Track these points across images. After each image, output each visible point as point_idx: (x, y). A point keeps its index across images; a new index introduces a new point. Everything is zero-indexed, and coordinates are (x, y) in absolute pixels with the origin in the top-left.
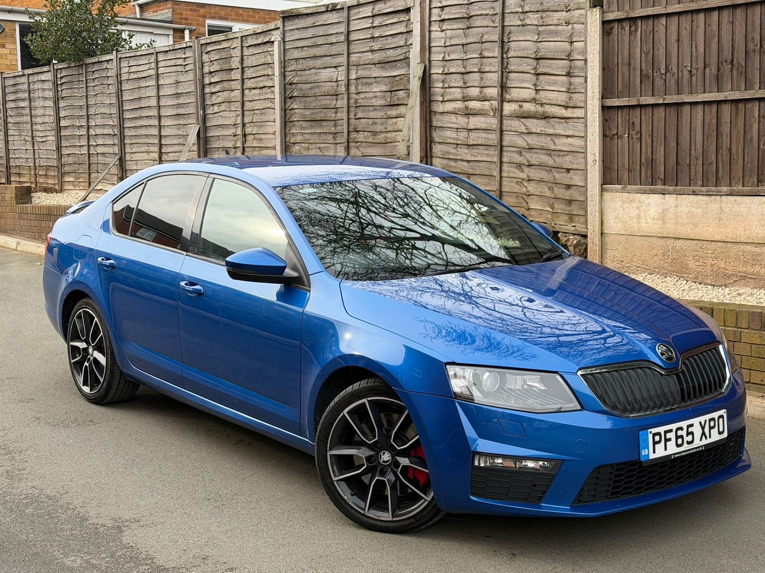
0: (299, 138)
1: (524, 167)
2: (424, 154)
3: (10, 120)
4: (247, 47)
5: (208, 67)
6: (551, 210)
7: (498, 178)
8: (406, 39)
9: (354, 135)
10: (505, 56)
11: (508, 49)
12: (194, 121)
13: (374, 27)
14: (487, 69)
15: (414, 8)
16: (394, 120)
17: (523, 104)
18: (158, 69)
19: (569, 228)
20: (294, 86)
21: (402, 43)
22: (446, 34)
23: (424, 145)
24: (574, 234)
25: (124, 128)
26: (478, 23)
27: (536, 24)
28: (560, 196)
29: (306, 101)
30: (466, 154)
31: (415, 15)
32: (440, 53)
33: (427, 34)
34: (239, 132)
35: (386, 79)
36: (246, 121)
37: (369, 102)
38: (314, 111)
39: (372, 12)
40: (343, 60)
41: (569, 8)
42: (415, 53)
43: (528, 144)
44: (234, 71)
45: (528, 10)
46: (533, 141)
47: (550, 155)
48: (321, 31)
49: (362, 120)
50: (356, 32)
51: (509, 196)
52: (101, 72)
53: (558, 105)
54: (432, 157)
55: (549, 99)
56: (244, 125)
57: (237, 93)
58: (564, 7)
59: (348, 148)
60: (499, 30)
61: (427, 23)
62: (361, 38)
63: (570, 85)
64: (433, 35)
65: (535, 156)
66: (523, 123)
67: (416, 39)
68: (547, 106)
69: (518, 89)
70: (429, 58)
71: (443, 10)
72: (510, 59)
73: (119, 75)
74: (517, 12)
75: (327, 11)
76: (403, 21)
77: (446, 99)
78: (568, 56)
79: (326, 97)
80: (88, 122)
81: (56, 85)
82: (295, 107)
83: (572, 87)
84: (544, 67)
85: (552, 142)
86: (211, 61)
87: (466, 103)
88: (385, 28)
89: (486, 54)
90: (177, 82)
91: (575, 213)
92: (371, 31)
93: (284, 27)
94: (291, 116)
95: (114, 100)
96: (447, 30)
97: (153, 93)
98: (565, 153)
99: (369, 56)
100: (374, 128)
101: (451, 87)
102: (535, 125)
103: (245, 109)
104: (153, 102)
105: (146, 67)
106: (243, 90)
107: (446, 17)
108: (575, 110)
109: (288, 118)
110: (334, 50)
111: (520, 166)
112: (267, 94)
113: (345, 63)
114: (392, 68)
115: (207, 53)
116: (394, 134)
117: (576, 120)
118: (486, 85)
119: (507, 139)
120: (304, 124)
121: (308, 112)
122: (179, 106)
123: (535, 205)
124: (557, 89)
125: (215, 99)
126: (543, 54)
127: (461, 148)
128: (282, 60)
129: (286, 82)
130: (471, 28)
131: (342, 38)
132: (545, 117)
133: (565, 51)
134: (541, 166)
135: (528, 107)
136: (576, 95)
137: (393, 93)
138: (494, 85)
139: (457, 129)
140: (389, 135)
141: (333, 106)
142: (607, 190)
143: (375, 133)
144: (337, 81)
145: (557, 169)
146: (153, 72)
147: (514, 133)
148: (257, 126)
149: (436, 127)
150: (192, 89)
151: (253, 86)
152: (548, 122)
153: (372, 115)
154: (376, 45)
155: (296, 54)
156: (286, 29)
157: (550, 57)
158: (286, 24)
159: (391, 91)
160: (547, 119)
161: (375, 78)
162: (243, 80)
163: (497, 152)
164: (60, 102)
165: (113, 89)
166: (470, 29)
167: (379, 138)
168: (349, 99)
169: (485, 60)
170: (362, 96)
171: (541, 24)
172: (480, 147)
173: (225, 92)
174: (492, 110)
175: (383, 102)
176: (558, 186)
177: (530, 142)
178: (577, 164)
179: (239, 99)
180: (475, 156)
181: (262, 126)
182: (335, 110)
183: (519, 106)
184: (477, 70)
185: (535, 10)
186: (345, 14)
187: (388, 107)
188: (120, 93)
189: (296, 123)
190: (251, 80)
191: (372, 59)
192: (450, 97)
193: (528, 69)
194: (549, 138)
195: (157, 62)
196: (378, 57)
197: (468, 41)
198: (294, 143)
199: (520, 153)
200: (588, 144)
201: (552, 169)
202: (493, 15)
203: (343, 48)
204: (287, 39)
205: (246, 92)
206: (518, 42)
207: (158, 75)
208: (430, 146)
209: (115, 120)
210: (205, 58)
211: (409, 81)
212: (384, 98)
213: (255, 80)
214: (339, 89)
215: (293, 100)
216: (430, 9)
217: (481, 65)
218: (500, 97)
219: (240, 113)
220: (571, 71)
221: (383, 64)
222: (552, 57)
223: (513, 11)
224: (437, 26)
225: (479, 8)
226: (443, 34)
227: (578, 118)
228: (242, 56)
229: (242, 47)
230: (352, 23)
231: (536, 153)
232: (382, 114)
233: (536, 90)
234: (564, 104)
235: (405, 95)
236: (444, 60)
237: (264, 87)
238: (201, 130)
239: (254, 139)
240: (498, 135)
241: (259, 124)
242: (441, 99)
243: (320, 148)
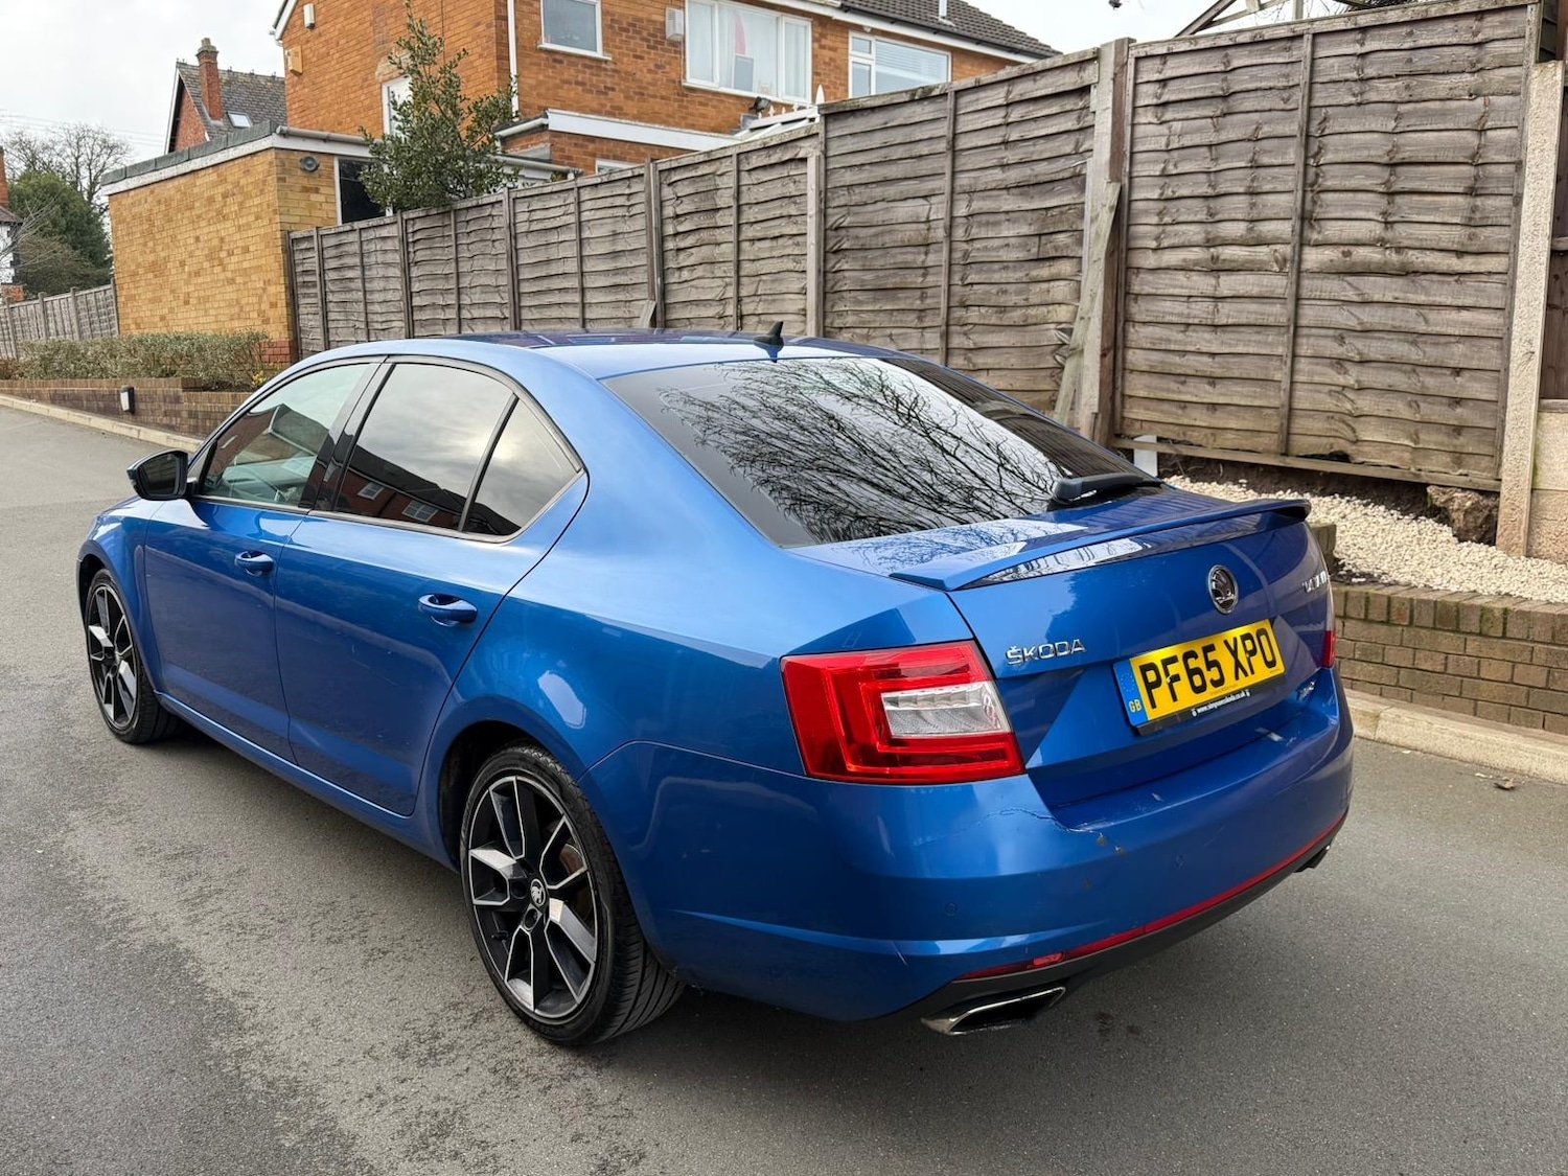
0: (850, 320)
1: (1348, 365)
2: (1109, 343)
3: (330, 297)
4: (748, 171)
5: (671, 208)
6: (1412, 445)
7: (1286, 385)
8: (1077, 143)
9: (958, 313)
10: (1311, 161)
11: (1320, 148)
12: (645, 295)
13: (1008, 124)
14: (1267, 187)
15: (1099, 86)
16: (1045, 286)
17: (1352, 249)
18: (580, 213)
19: (1454, 476)
20: (843, 232)
21: (1068, 149)
22: (1170, 128)
23: (1111, 327)
24: (1464, 490)
25: (520, 307)
26: (1248, 105)
27: (1393, 99)
28: (1434, 418)
29: (866, 257)
30: (1210, 342)
31: (1101, 101)
32: (1155, 162)
33: (1128, 130)
34: (730, 310)
35: (1029, 214)
36: (744, 292)
37: (993, 256)
38: (881, 274)
39: (1006, 97)
40: (943, 183)
41: (1479, 66)
42: (1097, 166)
43: (1361, 324)
44: (721, 212)
45: (1374, 74)
46: (1371, 316)
47: (1414, 343)
48: (898, 136)
49: (975, 287)
50: (969, 135)
51: (1311, 416)
52: (481, 221)
53: (1441, 250)
54: (1125, 347)
55: (1417, 239)
56: (739, 300)
57: (728, 250)
58: (1466, 64)
59: (946, 336)
60: (1300, 115)
61: (1128, 110)
62: (980, 143)
63: (1473, 212)
64: (1140, 131)
65: (1375, 344)
66: (1349, 284)
67: (1101, 143)
68: (1411, 252)
69: (1340, 223)
70: (1130, 172)
71: (1164, 86)
72: (1324, 168)
73: (512, 225)
74: (1346, 80)
75: (912, 101)
76: (1071, 111)
77: (1165, 243)
78: (1473, 157)
79: (904, 250)
80: (459, 299)
81: (405, 243)
82: (845, 267)
83: (1478, 215)
84: (1408, 179)
85: (1421, 319)
86: (678, 198)
87: (1212, 250)
88: (1033, 125)
89: (1266, 160)
90: (615, 234)
91: (1470, 450)
92: (1002, 131)
93: (826, 132)
94: (836, 283)
95: (503, 264)
96: (1175, 120)
97: (572, 251)
98: (1453, 339)
99: (998, 174)
100: (1002, 300)
101: (1178, 223)
102: (1376, 288)
103: (742, 273)
104: (572, 267)
105: (560, 211)
106: (739, 242)
107: (1173, 98)
108: (1482, 259)
109: (829, 285)
110: (925, 167)
111: (1339, 363)
112: (785, 247)
113: (947, 190)
114: (1042, 194)
115: (670, 185)
116: (1044, 309)
117: (1484, 278)
118: (1262, 216)
119: (1309, 314)
120: (861, 296)
121: (869, 276)
122: (616, 271)
123: (1369, 433)
124: (1437, 220)
125: (684, 259)
126: (1407, 154)
127: (1194, 331)
128: (823, 189)
129: (829, 225)
130: (1230, 114)
131: (942, 146)
132: (1407, 272)
133: (1464, 148)
134: (1391, 363)
135: (1362, 254)
136: (1488, 231)
137: (1043, 238)
138: (1282, 216)
139: (1190, 297)
140: (1032, 311)
141: (919, 264)
142: (1551, 409)
143: (1002, 309)
144: (928, 221)
145: (1430, 370)
146: (572, 219)
147: (1326, 303)
148: (765, 301)
149: (1137, 295)
150: (642, 242)
151: (760, 235)
152: (1413, 281)
153: (996, 277)
154: (1011, 156)
155: (849, 178)
156: (831, 135)
157: (1427, 160)
158: (831, 127)
159: (1040, 235)
160: (1411, 277)
161: (1007, 212)
162: (739, 225)
163: (1286, 338)
164: (412, 269)
165: (501, 248)
166: (1229, 118)
167: (1011, 318)
168: (951, 251)
169: (1262, 172)
170: (977, 245)
171: (1407, 98)
172: (1242, 329)
173: (704, 248)
174: (1277, 261)
175: (1022, 255)
176: (1430, 399)
177: (1366, 319)
178: (1479, 359)
179: (732, 257)
180: (1230, 345)
181: (774, 301)
182: (922, 271)
183: (1343, 253)
184: (1241, 190)
185: (1393, 74)
186: (949, 103)
187: (1032, 264)
188: (513, 254)
189: (846, 295)
190: (755, 226)
191: (1003, 180)
192: (1175, 241)
193: (1368, 183)
194: (1413, 311)
195: (579, 203)
196: (1014, 175)
197: (1223, 137)
198: (841, 328)
199: (1341, 340)
200: (1515, 322)
201: (1418, 369)
202: (1285, 88)
203: (945, 163)
204: (831, 153)
205: (745, 245)
206: (1344, 136)
207: (580, 223)
208: (1124, 330)
209: (506, 296)
210: (667, 192)
211: (1081, 216)
212: (1024, 247)
213: (763, 225)
214: (932, 234)
215: (840, 256)
216: (1136, 85)
217: (1252, 181)
218: (1297, 238)
219: (733, 280)
220: (1478, 185)
221: (1023, 187)
222: (1433, 160)
223: (1334, 77)
224: (1150, 114)
225: (1252, 77)
226: (1164, 129)
227: (1490, 273)
228: (739, 187)
229: (739, 171)
230: (961, 119)
231: (1380, 338)
232: (1019, 275)
233: (1386, 223)
234: (1455, 247)
235: (1069, 240)
236: (1164, 175)
237: (781, 236)
238: (659, 309)
239: (759, 322)
240: (1291, 306)
241: (770, 298)
242: (1154, 244)
243: (890, 336)
